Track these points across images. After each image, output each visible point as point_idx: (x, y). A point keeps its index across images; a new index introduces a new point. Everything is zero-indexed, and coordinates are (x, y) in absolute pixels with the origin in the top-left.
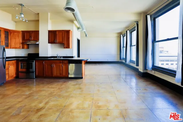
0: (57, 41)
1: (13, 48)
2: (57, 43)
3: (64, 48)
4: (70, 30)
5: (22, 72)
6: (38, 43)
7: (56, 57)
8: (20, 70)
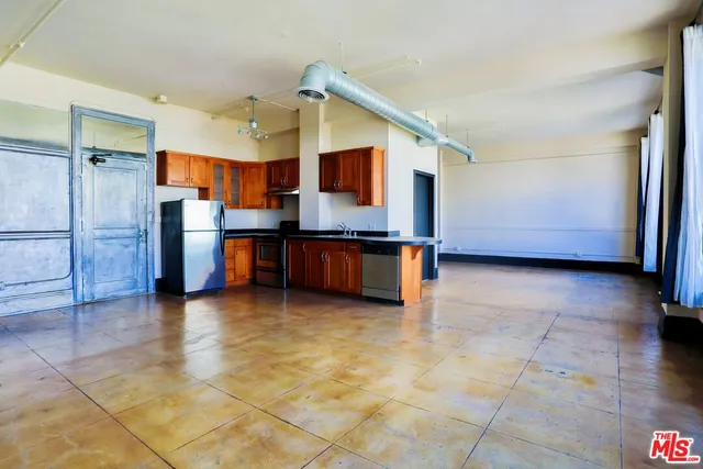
0: (341, 184)
1: (249, 208)
2: (339, 191)
3: (358, 205)
4: (372, 148)
5: (265, 270)
6: (296, 192)
7: (342, 232)
8: (259, 263)
